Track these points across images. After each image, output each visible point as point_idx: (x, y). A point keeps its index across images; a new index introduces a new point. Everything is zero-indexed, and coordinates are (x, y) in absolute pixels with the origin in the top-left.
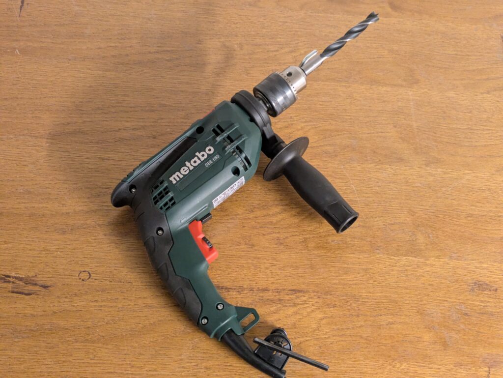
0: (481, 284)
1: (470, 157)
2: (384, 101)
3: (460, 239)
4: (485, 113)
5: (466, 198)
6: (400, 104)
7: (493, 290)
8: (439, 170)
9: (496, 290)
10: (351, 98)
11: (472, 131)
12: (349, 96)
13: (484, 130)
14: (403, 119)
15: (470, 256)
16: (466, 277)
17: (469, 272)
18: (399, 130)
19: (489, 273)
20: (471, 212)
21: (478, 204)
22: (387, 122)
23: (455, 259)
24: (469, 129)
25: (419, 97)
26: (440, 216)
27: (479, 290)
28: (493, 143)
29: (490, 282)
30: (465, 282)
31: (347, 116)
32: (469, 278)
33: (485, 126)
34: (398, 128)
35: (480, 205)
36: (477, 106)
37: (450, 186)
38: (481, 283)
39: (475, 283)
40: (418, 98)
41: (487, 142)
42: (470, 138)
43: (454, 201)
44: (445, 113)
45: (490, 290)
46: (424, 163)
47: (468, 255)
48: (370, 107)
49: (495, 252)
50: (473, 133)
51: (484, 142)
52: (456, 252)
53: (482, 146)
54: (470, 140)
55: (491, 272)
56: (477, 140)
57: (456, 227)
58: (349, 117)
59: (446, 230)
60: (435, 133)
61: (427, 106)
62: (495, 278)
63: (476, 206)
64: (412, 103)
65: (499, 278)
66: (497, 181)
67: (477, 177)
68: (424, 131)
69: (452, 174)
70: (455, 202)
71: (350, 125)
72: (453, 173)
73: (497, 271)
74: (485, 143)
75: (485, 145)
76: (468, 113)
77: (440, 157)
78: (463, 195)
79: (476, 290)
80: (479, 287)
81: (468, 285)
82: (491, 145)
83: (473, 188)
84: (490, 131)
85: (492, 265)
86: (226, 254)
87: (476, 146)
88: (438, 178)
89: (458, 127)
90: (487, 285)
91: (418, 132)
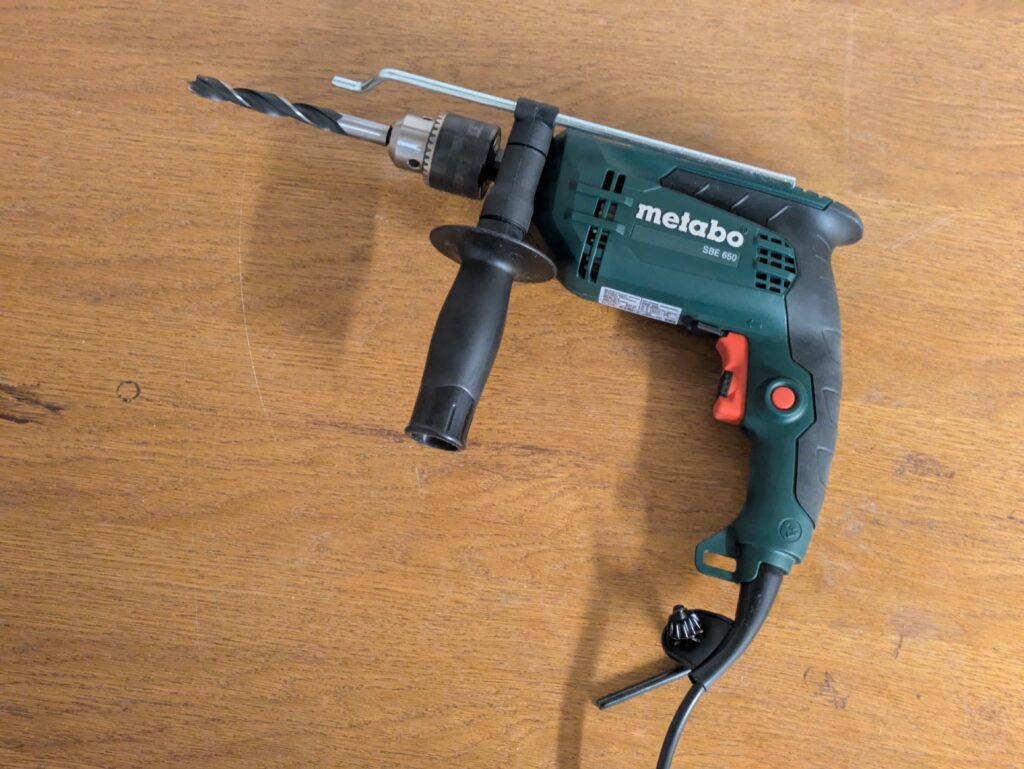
0: (921, 461)
1: (957, 173)
2: (790, 36)
3: (896, 360)
4: (1013, 70)
5: (929, 269)
6: (823, 42)
7: (946, 475)
8: (882, 201)
9: (952, 475)
10: (717, 26)
11: (973, 112)
12: (714, 21)
13: (1001, 111)
14: (824, 79)
15: (910, 399)
16: (893, 444)
17: (901, 432)
18: (811, 104)
19: (944, 437)
20: (933, 302)
21: (951, 284)
22: (787, 85)
23: (877, 403)
24: (970, 107)
25: (870, 26)
26: (862, 305)
27: (915, 473)
28: (1015, 143)
29: (944, 457)
30: (888, 454)
31: (701, 67)
32: (898, 445)
33: (1008, 101)
34: (810, 100)
35: (958, 285)
36: (997, 53)
37: (898, 239)
38: (921, 457)
39: (909, 458)
40: (867, 29)
41: (1002, 139)
42: (967, 129)
43: (898, 274)
44: (921, 66)
45: (938, 475)
46: (851, 184)
47: (908, 395)
48: (756, 47)
49: (966, 394)
50: (977, 116)
51: (997, 139)
52: (881, 386)
53: (991, 149)
54: (966, 134)
55: (948, 435)
56: (982, 135)
57: (892, 333)
58: (705, 71)
59: (870, 337)
60: (890, 115)
61: (883, 49)
62: (955, 449)
63: (947, 288)
64: (850, 42)
65: (963, 450)
66: (1007, 231)
67: (963, 221)
68: (867, 108)
69: (908, 212)
70: (903, 278)
71: (704, 91)
72: (910, 210)
73: (962, 435)
74: (998, 143)
75: (998, 147)
76: (975, 68)
77: (890, 172)
78: (923, 261)
79: (908, 473)
80: (916, 465)
81: (893, 460)
82: (1011, 146)
83: (948, 247)
84: (1017, 115)
85: (955, 421)
87: (976, 149)
88: (877, 221)
89: (946, 102)
90: (934, 462)
91: (852, 111)
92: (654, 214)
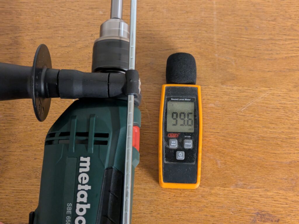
0: (263, 215)
1: (269, 71)
2: (187, 12)
3: (247, 165)
4: (290, 20)
5: (259, 119)
6: (203, 14)
7: (275, 221)
8: (235, 88)
9: (278, 221)
10: (154, 10)
11: (273, 42)
12: (152, 8)
13: (286, 40)
14: (204, 32)
15: (256, 184)
16: (249, 207)
17: (253, 201)
18: (199, 44)
19: (274, 202)
20: (262, 135)
21: (270, 125)
22: (187, 36)
23: (240, 188)
24: (271, 39)
25: (223, 5)
26: (230, 139)
27: (261, 221)
28: (294, 55)
29: (273, 212)
30: (248, 213)
31: (148, 30)
32: (252, 208)
33: (289, 35)
34: (198, 42)
35: (273, 126)
36: (282, 13)
37: (244, 106)
38: (263, 213)
39: (258, 214)
40: (222, 6)
41: (288, 54)
42: (271, 50)
43: (246, 123)
44: (248, 22)
45: (272, 221)
46: (220, 81)
47: (254, 182)
48: (172, 19)
49: (281, 179)
50: (275, 44)
51: (286, 54)
52: (242, 179)
53: (282, 58)
54: (271, 52)
55: (275, 201)
56: (278, 52)
57: (245, 152)
58: (150, 32)
59: (235, 155)
60: (235, 46)
61: (230, 15)
62: (279, 207)
63: (269, 128)
64: (215, 13)
65: (282, 207)
66: (293, 97)
67: (273, 94)
68: (225, 44)
69: (247, 93)
70: (247, 124)
71: (149, 42)
72: (249, 91)
73: (282, 200)
74: (286, 55)
75: (286, 57)
76: (272, 21)
77: (237, 73)
78: (256, 116)
79: (258, 221)
80: (261, 217)
81: (250, 216)
82: (292, 57)
83: (267, 108)
84: (293, 41)
85: (277, 193)
86: (16, 189)
87: (276, 59)
88: (233, 97)
89: (261, 38)
90: (270, 215)
91: (218, 46)
92: (85, 167)
